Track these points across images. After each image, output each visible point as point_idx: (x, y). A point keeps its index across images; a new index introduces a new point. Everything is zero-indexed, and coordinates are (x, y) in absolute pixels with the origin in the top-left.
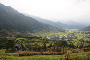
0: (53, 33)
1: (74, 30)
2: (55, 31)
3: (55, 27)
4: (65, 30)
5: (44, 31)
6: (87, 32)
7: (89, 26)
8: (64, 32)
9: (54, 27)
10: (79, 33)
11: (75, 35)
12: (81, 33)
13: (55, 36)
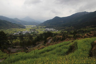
0: (14, 30)
1: (33, 26)
2: (15, 28)
3: (15, 24)
6: (44, 27)
8: (25, 28)
9: (13, 23)
10: (38, 28)
11: (36, 30)
12: (40, 28)
13: (18, 32)
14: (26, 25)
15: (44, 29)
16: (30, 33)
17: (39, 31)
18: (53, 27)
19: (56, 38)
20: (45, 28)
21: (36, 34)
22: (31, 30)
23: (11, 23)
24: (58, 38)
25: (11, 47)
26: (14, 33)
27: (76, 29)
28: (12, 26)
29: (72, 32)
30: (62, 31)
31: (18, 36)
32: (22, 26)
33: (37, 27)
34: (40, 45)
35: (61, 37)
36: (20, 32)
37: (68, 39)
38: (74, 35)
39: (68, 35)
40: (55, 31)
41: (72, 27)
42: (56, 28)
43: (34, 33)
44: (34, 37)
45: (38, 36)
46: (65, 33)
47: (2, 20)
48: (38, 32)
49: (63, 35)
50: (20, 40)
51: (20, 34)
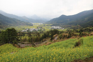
0: (22, 27)
1: (40, 24)
2: (23, 25)
3: (23, 21)
4: (32, 24)
5: (13, 26)
7: (51, 20)
8: (32, 26)
9: (21, 21)
11: (43, 28)
12: (47, 26)
13: (26, 29)
14: (33, 22)
15: (50, 27)
16: (37, 30)
17: (46, 29)
18: (59, 25)
19: (62, 35)
20: (52, 26)
21: (43, 32)
22: (38, 27)
23: (19, 21)
24: (64, 35)
25: (20, 43)
26: (22, 30)
27: (82, 28)
28: (20, 23)
29: (79, 30)
30: (68, 29)
31: (26, 33)
32: (29, 24)
33: (43, 25)
34: (46, 41)
35: (67, 34)
36: (28, 29)
37: (74, 36)
38: (80, 34)
39: (74, 33)
40: (61, 29)
41: (79, 26)
42: (62, 26)
43: (40, 30)
44: (41, 34)
45: (45, 34)
46: (71, 31)
47: (12, 18)
48: (44, 30)
49: (69, 33)
50: (29, 37)
51: (28, 31)
